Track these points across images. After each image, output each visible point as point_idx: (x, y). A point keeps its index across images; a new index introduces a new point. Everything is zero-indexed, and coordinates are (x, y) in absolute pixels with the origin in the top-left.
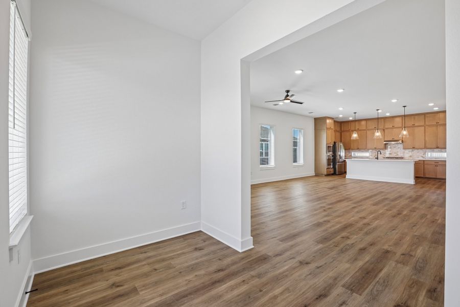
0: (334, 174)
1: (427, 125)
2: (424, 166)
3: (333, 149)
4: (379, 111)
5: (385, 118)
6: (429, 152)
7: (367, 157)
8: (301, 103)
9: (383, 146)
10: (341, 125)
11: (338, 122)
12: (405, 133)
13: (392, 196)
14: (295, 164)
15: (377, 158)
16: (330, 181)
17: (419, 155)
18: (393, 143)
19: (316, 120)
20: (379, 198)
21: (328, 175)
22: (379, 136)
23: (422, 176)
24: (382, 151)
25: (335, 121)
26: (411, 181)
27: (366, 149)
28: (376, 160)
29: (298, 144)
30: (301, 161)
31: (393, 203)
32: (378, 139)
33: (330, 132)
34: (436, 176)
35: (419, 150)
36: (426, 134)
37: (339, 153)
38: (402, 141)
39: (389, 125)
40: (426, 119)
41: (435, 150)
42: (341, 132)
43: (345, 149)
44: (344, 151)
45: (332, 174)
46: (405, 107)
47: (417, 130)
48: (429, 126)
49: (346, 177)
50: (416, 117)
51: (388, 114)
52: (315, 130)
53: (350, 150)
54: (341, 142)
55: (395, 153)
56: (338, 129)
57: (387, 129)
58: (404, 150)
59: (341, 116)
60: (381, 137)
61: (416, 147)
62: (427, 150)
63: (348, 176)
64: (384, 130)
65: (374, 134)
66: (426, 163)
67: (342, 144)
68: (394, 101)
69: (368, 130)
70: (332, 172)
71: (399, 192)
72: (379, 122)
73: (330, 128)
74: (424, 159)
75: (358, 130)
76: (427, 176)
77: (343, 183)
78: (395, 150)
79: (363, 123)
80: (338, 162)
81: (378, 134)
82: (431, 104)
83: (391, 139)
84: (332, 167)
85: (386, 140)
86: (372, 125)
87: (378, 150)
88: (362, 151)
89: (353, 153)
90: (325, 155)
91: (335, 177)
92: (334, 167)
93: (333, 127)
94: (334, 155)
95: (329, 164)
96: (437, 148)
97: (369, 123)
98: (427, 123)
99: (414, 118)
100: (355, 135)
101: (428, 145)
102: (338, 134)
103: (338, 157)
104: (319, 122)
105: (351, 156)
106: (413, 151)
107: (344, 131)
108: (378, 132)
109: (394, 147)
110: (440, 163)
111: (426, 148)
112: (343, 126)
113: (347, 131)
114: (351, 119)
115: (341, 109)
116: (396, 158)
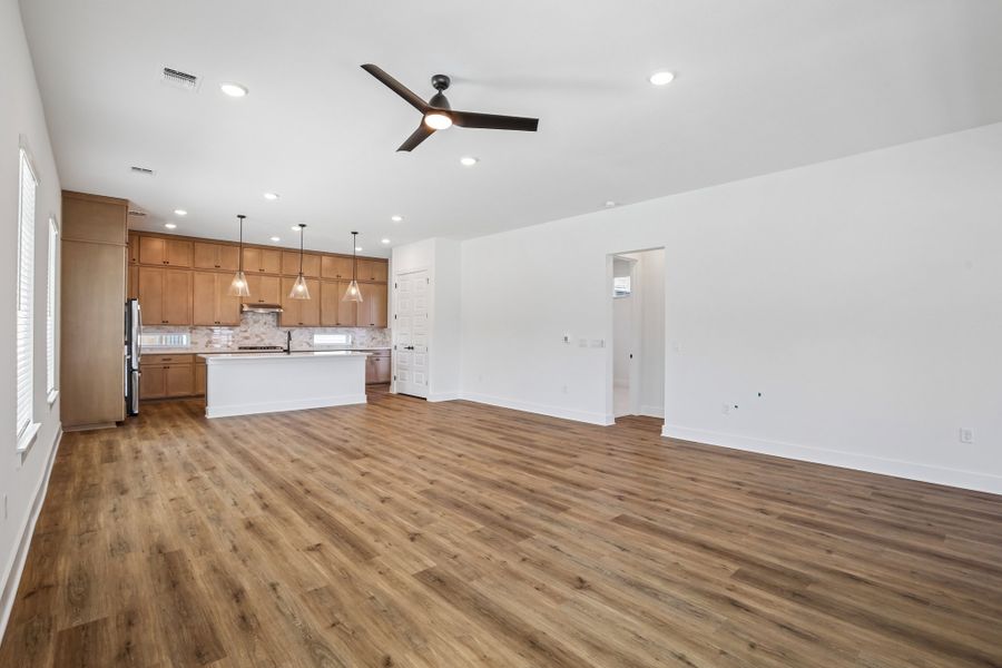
1: (323, 279)
9: (236, 318)
17: (303, 340)
18: (261, 311)
19: (74, 202)
46: (355, 233)
48: (326, 279)
52: (63, 239)
55: (257, 336)
57: (248, 274)
62: (316, 330)
65: (215, 281)
69: (198, 270)
83: (257, 302)
96: (338, 324)
98: (323, 275)
100: (240, 284)
101: (324, 320)
109: (255, 322)
116: (251, 348)
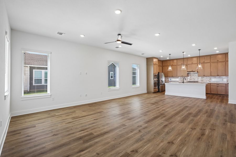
0: (159, 92)
1: (212, 62)
2: (210, 86)
3: (158, 76)
4: (184, 53)
5: (188, 58)
6: (213, 78)
7: (177, 82)
8: (131, 44)
9: (186, 75)
10: (163, 62)
11: (161, 61)
12: (200, 66)
13: (194, 111)
14: (134, 86)
15: (183, 82)
16: (155, 97)
17: (207, 80)
18: (192, 73)
19: (148, 59)
20: (185, 113)
21: (155, 93)
22: (184, 69)
23: (209, 93)
24: (186, 78)
25: (159, 60)
26: (204, 97)
27: (177, 77)
28: (183, 83)
29: (136, 74)
30: (138, 84)
31: (196, 119)
32: (184, 71)
33: (155, 66)
34: (218, 92)
35: (207, 77)
36: (211, 67)
37: (161, 79)
38: (198, 72)
39: (189, 62)
40: (211, 59)
41: (216, 77)
42: (163, 67)
43: (165, 77)
44: (164, 77)
45: (157, 92)
46: (200, 50)
47: (206, 65)
48: (213, 62)
49: (165, 94)
50: (205, 57)
51: (189, 56)
52: (147, 65)
53: (168, 77)
54: (163, 72)
55: (193, 79)
56: (161, 65)
57: (189, 64)
58: (198, 77)
59: (162, 56)
60: (185, 69)
61: (205, 75)
62: (212, 77)
63: (166, 93)
64: (187, 65)
65: (181, 67)
66: (211, 85)
67: (163, 74)
68: (194, 45)
69: (178, 65)
70: (157, 91)
71: (198, 106)
72: (184, 60)
73: (156, 64)
74: (210, 83)
75: (172, 66)
76: (212, 93)
77: (163, 99)
78: (193, 77)
79: (175, 61)
80: (161, 85)
81: (184, 67)
82: (216, 48)
83: (191, 71)
84: (157, 87)
85: (188, 71)
86: (180, 62)
87: (184, 77)
88: (175, 78)
89: (169, 79)
90: (152, 81)
91: (159, 94)
92: (158, 88)
93: (157, 63)
94: (158, 81)
95: (155, 86)
96: (218, 75)
97: (178, 61)
98: (212, 61)
99: (204, 58)
100: (170, 68)
101: (212, 74)
102: (161, 68)
103: (161, 81)
104: (149, 60)
105: (168, 80)
106: (203, 78)
107: (164, 66)
108: (183, 66)
109: (193, 75)
110: (220, 85)
111: (211, 76)
112: (163, 63)
113: (166, 66)
114: (168, 58)
115: (161, 51)
116: (194, 82)
